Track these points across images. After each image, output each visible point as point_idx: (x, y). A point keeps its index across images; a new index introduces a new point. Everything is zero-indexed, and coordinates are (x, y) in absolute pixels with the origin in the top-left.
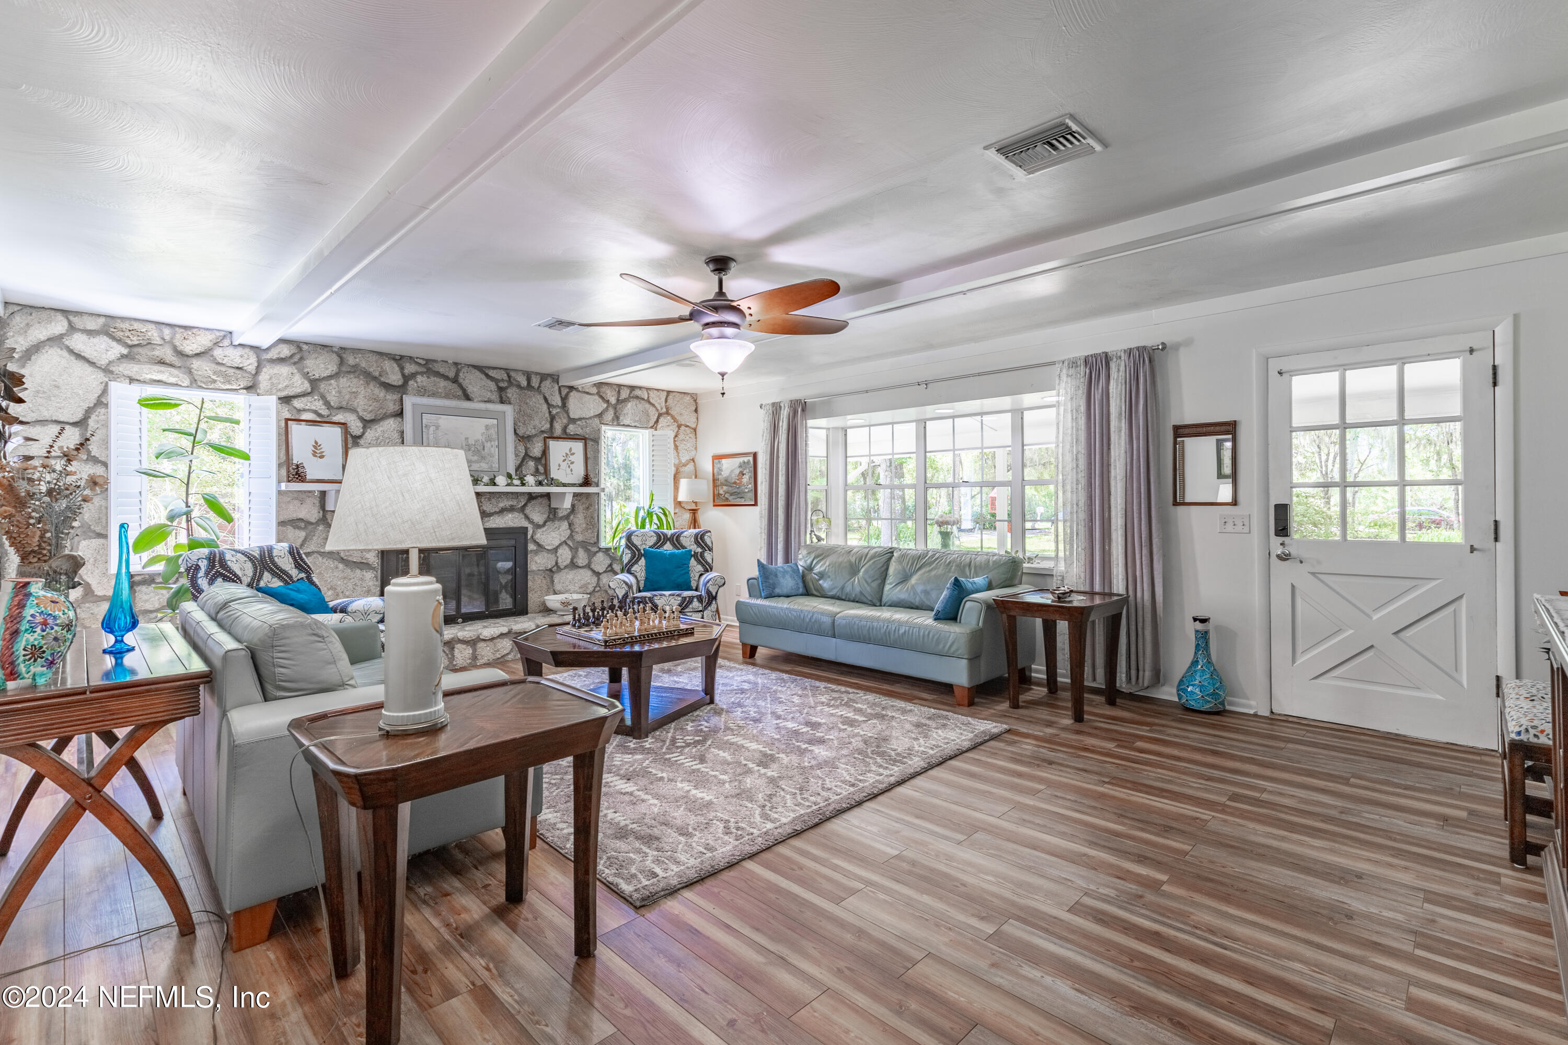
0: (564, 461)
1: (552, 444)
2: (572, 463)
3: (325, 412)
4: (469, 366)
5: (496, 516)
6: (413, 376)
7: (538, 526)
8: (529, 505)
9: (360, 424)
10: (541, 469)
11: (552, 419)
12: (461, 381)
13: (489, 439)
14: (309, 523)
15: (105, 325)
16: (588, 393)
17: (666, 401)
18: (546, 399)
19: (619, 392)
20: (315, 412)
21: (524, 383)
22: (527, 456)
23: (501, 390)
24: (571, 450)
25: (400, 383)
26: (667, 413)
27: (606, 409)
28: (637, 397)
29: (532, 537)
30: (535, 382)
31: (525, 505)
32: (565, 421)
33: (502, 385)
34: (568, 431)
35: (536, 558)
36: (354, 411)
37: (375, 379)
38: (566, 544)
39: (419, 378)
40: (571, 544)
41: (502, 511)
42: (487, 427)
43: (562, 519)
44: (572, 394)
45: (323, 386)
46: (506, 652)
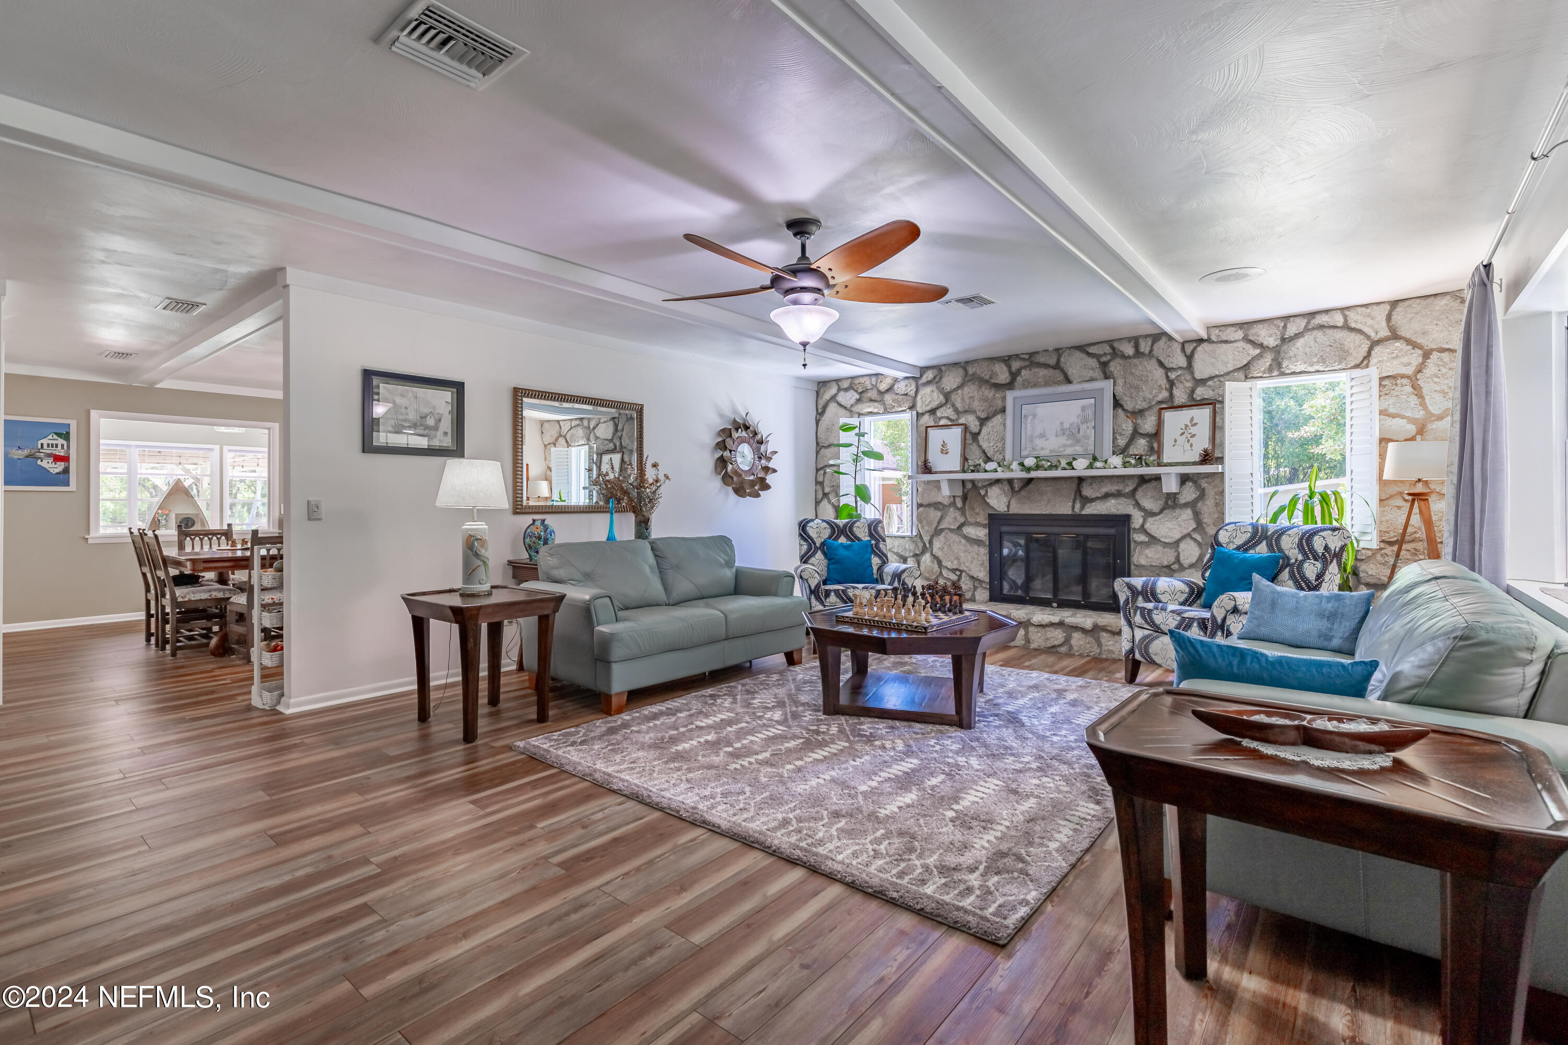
0: (1182, 434)
1: (1168, 416)
2: (1193, 436)
3: (954, 417)
4: (1070, 348)
5: (1098, 502)
6: (1019, 372)
7: (1149, 514)
8: (1140, 490)
9: (977, 423)
10: (1155, 445)
11: (1172, 384)
12: (1062, 365)
13: (1085, 421)
14: (944, 506)
15: (851, 383)
16: (1226, 342)
17: (1389, 318)
18: (1161, 364)
19: (1285, 327)
20: (948, 418)
21: (1129, 350)
22: (1136, 433)
23: (1104, 365)
24: (1192, 419)
25: (1008, 381)
26: (1395, 336)
27: (1260, 356)
28: (1321, 327)
29: (1143, 526)
30: (1145, 347)
31: (1135, 490)
32: (1189, 385)
33: (1104, 359)
34: (1195, 396)
35: (1147, 551)
36: (974, 412)
37: (987, 381)
38: (1192, 538)
39: (1023, 372)
40: (1198, 538)
41: (1107, 496)
42: (1084, 409)
43: (1186, 505)
44: (1199, 349)
45: (953, 396)
46: (1056, 643)
